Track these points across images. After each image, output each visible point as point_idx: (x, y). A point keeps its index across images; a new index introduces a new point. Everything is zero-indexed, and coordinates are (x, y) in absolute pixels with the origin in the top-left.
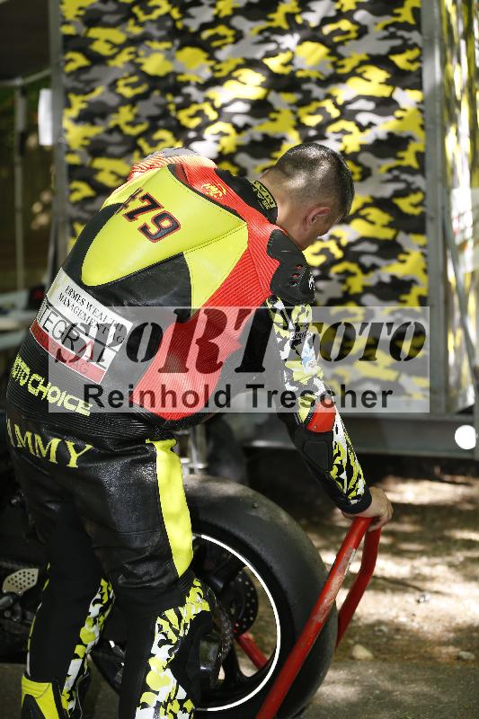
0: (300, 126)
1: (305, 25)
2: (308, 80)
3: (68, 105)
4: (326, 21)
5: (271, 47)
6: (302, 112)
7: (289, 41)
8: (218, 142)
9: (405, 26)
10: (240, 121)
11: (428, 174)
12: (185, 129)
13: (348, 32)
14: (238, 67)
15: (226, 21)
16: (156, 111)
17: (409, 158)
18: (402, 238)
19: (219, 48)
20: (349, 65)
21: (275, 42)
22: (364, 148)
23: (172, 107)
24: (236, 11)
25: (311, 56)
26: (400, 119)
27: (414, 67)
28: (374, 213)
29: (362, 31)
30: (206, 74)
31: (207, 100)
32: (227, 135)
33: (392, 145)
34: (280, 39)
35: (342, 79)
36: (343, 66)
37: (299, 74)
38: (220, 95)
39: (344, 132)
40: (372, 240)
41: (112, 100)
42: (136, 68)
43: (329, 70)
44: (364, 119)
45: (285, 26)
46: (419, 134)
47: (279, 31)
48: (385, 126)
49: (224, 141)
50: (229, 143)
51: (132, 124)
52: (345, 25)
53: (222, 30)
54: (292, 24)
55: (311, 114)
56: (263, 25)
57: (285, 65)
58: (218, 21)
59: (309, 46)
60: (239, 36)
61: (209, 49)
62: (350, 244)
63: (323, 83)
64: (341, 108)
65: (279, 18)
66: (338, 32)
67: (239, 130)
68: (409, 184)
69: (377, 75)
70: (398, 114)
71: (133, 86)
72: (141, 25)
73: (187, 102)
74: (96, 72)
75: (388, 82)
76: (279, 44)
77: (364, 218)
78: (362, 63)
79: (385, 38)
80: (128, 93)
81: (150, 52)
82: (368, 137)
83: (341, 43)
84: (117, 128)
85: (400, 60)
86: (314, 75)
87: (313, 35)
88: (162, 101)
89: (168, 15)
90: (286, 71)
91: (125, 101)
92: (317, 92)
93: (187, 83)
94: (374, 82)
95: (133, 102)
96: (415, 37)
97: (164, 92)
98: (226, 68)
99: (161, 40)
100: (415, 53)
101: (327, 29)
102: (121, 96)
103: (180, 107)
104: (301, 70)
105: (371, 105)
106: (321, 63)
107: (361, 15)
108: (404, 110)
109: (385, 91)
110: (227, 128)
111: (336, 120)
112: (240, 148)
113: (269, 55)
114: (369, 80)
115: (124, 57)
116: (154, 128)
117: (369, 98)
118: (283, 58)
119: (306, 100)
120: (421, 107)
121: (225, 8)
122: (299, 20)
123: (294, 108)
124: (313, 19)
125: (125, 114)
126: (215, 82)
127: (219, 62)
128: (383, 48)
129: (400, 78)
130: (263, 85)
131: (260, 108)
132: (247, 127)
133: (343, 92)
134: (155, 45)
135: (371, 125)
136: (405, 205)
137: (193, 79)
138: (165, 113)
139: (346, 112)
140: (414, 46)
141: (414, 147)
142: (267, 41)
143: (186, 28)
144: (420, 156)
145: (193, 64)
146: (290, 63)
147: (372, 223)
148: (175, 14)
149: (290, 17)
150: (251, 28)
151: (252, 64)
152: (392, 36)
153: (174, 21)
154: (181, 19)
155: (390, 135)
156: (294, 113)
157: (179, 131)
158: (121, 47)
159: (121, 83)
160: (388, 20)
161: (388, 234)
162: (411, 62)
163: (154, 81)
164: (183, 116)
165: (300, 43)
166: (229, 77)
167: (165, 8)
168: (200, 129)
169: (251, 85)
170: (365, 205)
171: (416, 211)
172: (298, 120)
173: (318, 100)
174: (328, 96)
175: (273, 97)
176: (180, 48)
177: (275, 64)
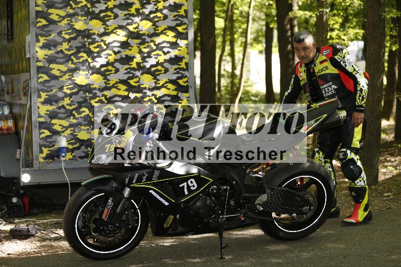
0: (140, 52)
1: (143, 13)
2: (144, 34)
3: (38, 41)
4: (151, 12)
5: (130, 21)
6: (142, 47)
7: (137, 19)
8: (107, 58)
9: (182, 16)
10: (116, 50)
11: (189, 71)
12: (93, 52)
13: (160, 17)
14: (116, 28)
15: (111, 10)
16: (80, 45)
17: (183, 65)
18: (180, 94)
19: (108, 20)
20: (160, 29)
21: (131, 19)
22: (166, 61)
23: (87, 43)
24: (115, 6)
25: (145, 26)
26: (180, 50)
27: (185, 31)
28: (170, 86)
29: (165, 17)
30: (102, 30)
31: (102, 41)
32: (111, 55)
33: (177, 60)
34: (133, 18)
35: (158, 35)
36: (158, 30)
37: (141, 32)
38: (108, 39)
39: (158, 55)
40: (168, 95)
41: (59, 40)
42: (71, 27)
43: (152, 31)
44: (166, 50)
45: (135, 13)
46: (187, 56)
47: (133, 15)
48: (174, 53)
49: (110, 57)
50: (112, 58)
51: (68, 50)
52: (159, 14)
53: (109, 13)
54: (138, 13)
55: (145, 48)
56: (126, 12)
57: (135, 28)
58: (107, 9)
59: (145, 22)
60: (116, 16)
61: (103, 21)
62: (160, 97)
63: (150, 36)
64: (157, 46)
65: (133, 10)
66: (156, 17)
67: (116, 53)
68: (183, 74)
69: (171, 34)
70: (179, 48)
71: (69, 34)
72: (74, 9)
73: (94, 42)
74: (51, 27)
75: (175, 37)
76: (133, 20)
77: (166, 87)
78: (165, 29)
79: (174, 20)
80: (67, 37)
81: (77, 21)
82: (167, 57)
83: (157, 21)
84: (61, 51)
85: (180, 29)
86: (147, 33)
87: (146, 18)
88: (83, 41)
89: (86, 5)
90: (136, 31)
91: (65, 40)
92: (148, 39)
93: (94, 34)
94: (170, 36)
95: (69, 40)
96: (185, 20)
97: (84, 37)
98: (111, 29)
99: (82, 16)
100: (185, 26)
101: (152, 16)
102: (64, 38)
103: (90, 44)
104: (142, 31)
105: (169, 45)
106: (150, 28)
107: (165, 11)
108: (181, 47)
109: (174, 40)
110: (111, 52)
111: (155, 50)
112: (116, 61)
113: (128, 24)
114: (168, 36)
115: (65, 22)
116: (78, 51)
117: (168, 42)
118: (135, 26)
119: (143, 42)
120: (187, 46)
121: (111, 4)
122: (141, 11)
123: (139, 45)
124: (147, 11)
125: (65, 46)
126: (106, 34)
127: (108, 26)
128: (173, 24)
129: (180, 36)
130: (126, 36)
131: (125, 45)
132: (119, 52)
133: (158, 40)
134: (80, 18)
135: (168, 52)
136: (181, 82)
137: (97, 32)
138: (84, 46)
139: (159, 47)
140: (185, 24)
141: (184, 61)
142: (128, 19)
143: (93, 12)
144: (186, 64)
145: (96, 26)
146: (137, 28)
147: (169, 89)
148: (89, 5)
149: (137, 10)
150: (121, 13)
151: (121, 27)
152: (177, 20)
153: (88, 8)
154: (91, 8)
155: (176, 56)
156: (139, 47)
157: (90, 53)
158: (64, 18)
159: (63, 33)
160: (176, 13)
161: (175, 93)
162: (184, 29)
163: (79, 32)
164: (92, 47)
165: (141, 20)
166: (112, 32)
167: (85, 3)
168: (99, 53)
169: (121, 36)
170: (166, 82)
171: (185, 84)
172: (140, 50)
173: (148, 42)
174: (152, 41)
175: (130, 40)
176: (91, 19)
177: (131, 28)
